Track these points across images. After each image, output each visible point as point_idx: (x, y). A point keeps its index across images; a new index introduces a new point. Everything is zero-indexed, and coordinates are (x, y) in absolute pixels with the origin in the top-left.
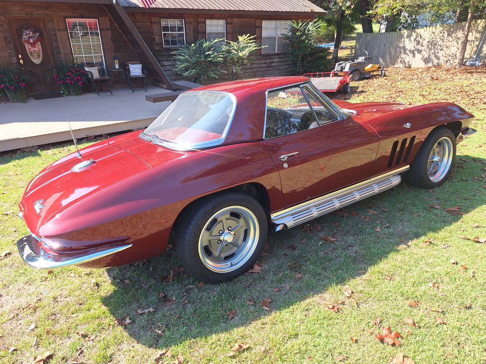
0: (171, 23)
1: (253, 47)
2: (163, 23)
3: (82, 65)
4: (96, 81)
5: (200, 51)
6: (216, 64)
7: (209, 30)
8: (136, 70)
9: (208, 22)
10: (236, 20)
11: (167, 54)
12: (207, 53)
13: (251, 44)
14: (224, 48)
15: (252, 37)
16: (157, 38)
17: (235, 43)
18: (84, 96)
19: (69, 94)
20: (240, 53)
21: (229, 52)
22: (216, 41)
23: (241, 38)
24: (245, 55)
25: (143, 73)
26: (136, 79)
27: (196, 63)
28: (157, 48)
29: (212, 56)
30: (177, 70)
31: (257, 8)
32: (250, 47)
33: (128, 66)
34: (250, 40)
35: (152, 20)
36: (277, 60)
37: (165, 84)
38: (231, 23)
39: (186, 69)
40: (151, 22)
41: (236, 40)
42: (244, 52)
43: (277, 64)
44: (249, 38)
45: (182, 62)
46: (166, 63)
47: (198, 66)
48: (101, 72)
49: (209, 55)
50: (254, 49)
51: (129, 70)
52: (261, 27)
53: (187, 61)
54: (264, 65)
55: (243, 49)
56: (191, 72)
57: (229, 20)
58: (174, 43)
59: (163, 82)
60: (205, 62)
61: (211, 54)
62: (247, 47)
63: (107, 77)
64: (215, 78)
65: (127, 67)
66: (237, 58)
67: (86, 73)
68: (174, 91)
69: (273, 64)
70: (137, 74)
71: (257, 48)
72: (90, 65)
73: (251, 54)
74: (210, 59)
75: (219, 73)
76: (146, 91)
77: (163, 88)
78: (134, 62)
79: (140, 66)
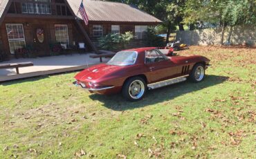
1: (131, 36)
2: (94, 26)
3: (59, 43)
4: (66, 50)
5: (110, 38)
6: (116, 43)
7: (112, 29)
8: (82, 45)
9: (112, 26)
10: (124, 26)
11: (95, 39)
12: (112, 39)
14: (120, 37)
15: (131, 33)
16: (91, 32)
18: (60, 56)
19: (54, 55)
20: (126, 39)
21: (121, 38)
23: (126, 33)
26: (82, 49)
27: (107, 43)
28: (91, 37)
30: (99, 46)
31: (133, 21)
33: (79, 44)
36: (141, 42)
38: (122, 27)
39: (103, 45)
40: (89, 26)
41: (124, 34)
46: (94, 43)
48: (67, 46)
52: (135, 28)
53: (103, 42)
55: (127, 37)
56: (105, 46)
57: (121, 25)
58: (97, 34)
60: (112, 43)
61: (115, 40)
63: (69, 48)
66: (125, 41)
67: (61, 47)
68: (97, 54)
70: (82, 47)
71: (133, 37)
72: (63, 43)
73: (131, 39)
78: (81, 42)
79: (84, 44)
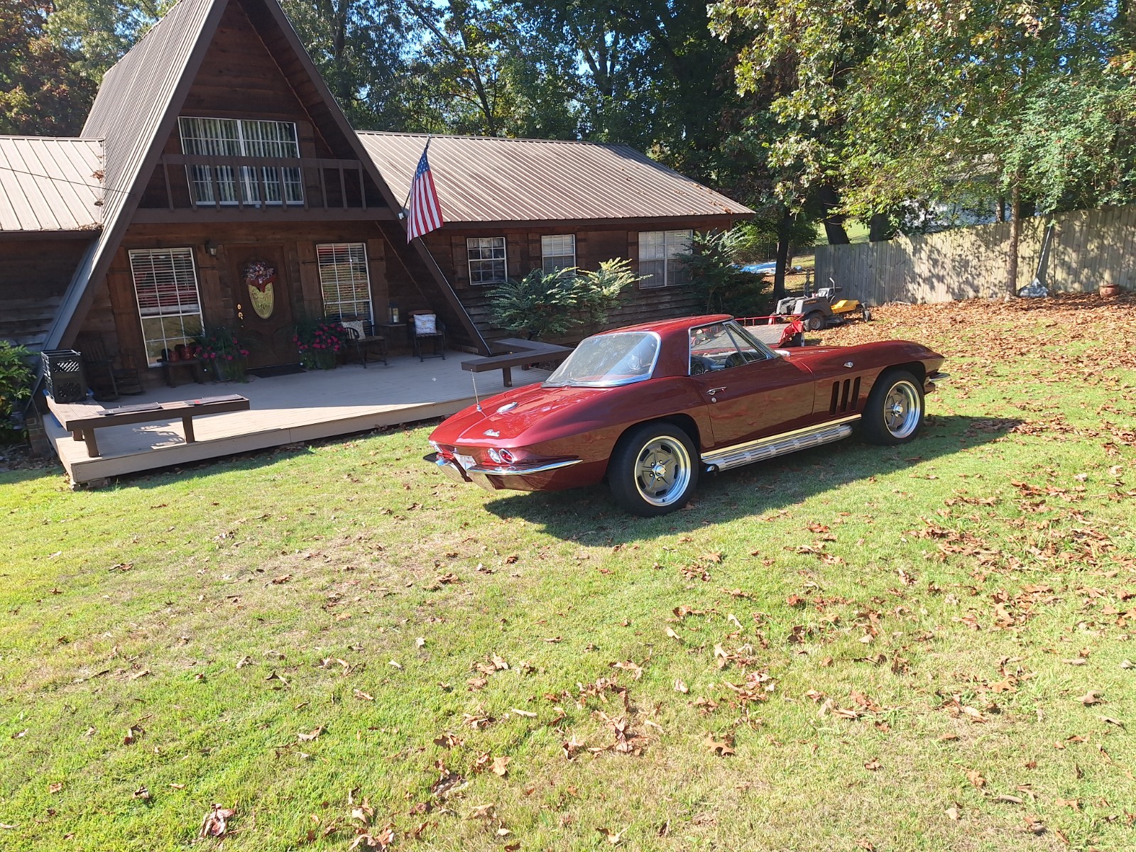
0: (484, 244)
1: (626, 278)
2: (470, 244)
3: (336, 318)
4: (363, 344)
5: (537, 288)
6: (562, 309)
7: (546, 252)
8: (425, 324)
9: (546, 240)
10: (592, 235)
11: (477, 296)
12: (549, 292)
13: (623, 274)
14: (579, 282)
15: (624, 262)
16: (459, 269)
17: (594, 273)
18: (339, 370)
19: (315, 367)
20: (604, 290)
21: (585, 288)
22: (564, 271)
23: (604, 266)
24: (613, 293)
25: (437, 328)
26: (427, 338)
27: (529, 309)
28: (460, 286)
29: (557, 297)
30: (495, 322)
31: (629, 213)
32: (621, 278)
33: (413, 317)
34: (620, 267)
35: (453, 241)
36: (667, 298)
37: (475, 347)
38: (584, 240)
39: (512, 320)
40: (451, 244)
41: (597, 268)
42: (612, 289)
43: (668, 306)
44: (619, 264)
45: (505, 308)
46: (473, 311)
47: (534, 313)
48: (367, 329)
49: (553, 295)
50: (629, 281)
51: (414, 324)
52: (637, 244)
53: (512, 305)
54: (644, 309)
55: (609, 282)
56: (521, 324)
57: (581, 235)
58: (487, 276)
59: (471, 344)
60: (546, 307)
61: (557, 294)
62: (615, 280)
63: (375, 337)
64: (561, 333)
65: (411, 320)
66: (600, 299)
67: (344, 332)
68: (490, 356)
69: (661, 307)
70: (428, 331)
71: (633, 279)
72: (351, 318)
73: (624, 289)
74: (554, 302)
75: (568, 324)
76: (444, 359)
77: (472, 353)
78: (423, 310)
79: (432, 318)
